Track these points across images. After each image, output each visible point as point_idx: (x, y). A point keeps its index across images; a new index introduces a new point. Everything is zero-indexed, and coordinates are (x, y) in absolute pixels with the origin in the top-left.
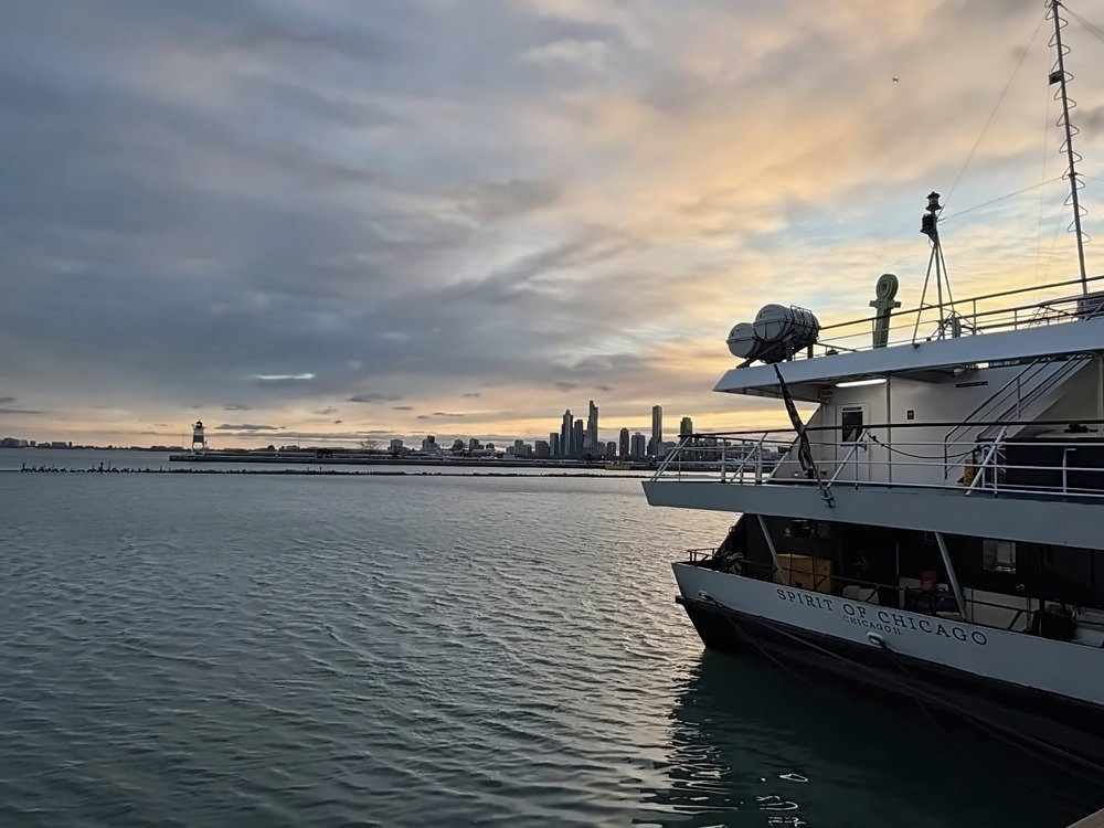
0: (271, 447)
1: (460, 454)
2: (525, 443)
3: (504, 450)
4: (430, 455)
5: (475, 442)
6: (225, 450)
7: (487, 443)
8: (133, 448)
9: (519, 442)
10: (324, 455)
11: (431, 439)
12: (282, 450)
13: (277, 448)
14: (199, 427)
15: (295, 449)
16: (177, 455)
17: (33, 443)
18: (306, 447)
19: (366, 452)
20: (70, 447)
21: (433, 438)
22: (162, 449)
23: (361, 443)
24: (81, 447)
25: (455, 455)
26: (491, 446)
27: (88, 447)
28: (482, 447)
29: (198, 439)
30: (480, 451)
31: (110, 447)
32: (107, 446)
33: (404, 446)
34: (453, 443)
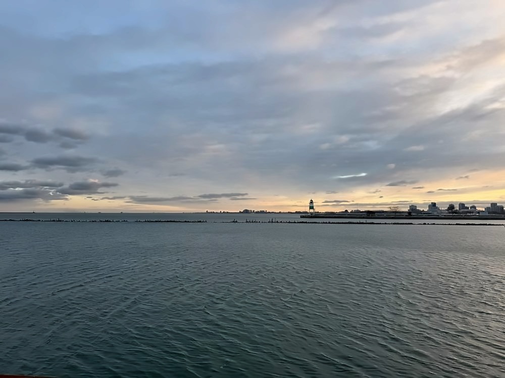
0: (346, 211)
1: (453, 213)
2: (498, 205)
3: (484, 209)
4: (433, 213)
5: (462, 205)
6: (326, 213)
7: (471, 205)
8: (288, 212)
9: (494, 205)
10: (370, 214)
11: (434, 204)
12: (352, 212)
13: (349, 211)
14: (312, 202)
15: (358, 212)
16: (304, 215)
17: (254, 211)
18: (364, 210)
19: (393, 212)
20: (266, 213)
21: (435, 203)
22: (299, 213)
23: (390, 208)
24: (270, 212)
25: (450, 213)
26: (474, 207)
27: (272, 213)
28: (468, 208)
29: (312, 208)
30: (466, 210)
31: (280, 212)
32: (279, 212)
33: (417, 208)
34: (448, 206)
